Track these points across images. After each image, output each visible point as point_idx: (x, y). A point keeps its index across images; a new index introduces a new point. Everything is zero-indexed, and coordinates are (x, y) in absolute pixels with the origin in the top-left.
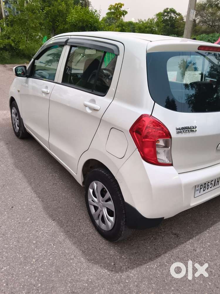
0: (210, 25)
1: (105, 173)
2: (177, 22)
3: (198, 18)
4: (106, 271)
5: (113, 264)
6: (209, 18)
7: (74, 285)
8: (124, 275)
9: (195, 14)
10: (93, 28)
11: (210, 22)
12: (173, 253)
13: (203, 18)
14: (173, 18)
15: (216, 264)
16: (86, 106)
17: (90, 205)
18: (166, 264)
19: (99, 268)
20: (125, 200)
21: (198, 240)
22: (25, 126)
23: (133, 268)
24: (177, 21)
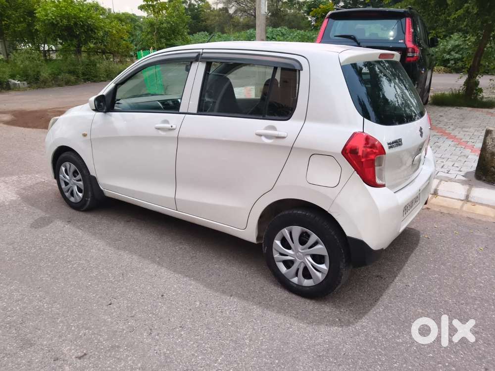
0: (253, 16)
1: (303, 213)
2: (203, 13)
3: (233, 6)
4: (336, 328)
5: (337, 320)
6: (249, 5)
7: (314, 350)
8: (358, 326)
9: (267, 6)
10: (86, 27)
11: (251, 11)
12: (388, 293)
13: (240, 5)
14: (194, 5)
15: (435, 293)
16: (260, 135)
17: (277, 263)
18: (390, 305)
19: (326, 327)
20: (347, 234)
21: (404, 276)
22: (101, 188)
23: (361, 318)
24: (201, 11)
